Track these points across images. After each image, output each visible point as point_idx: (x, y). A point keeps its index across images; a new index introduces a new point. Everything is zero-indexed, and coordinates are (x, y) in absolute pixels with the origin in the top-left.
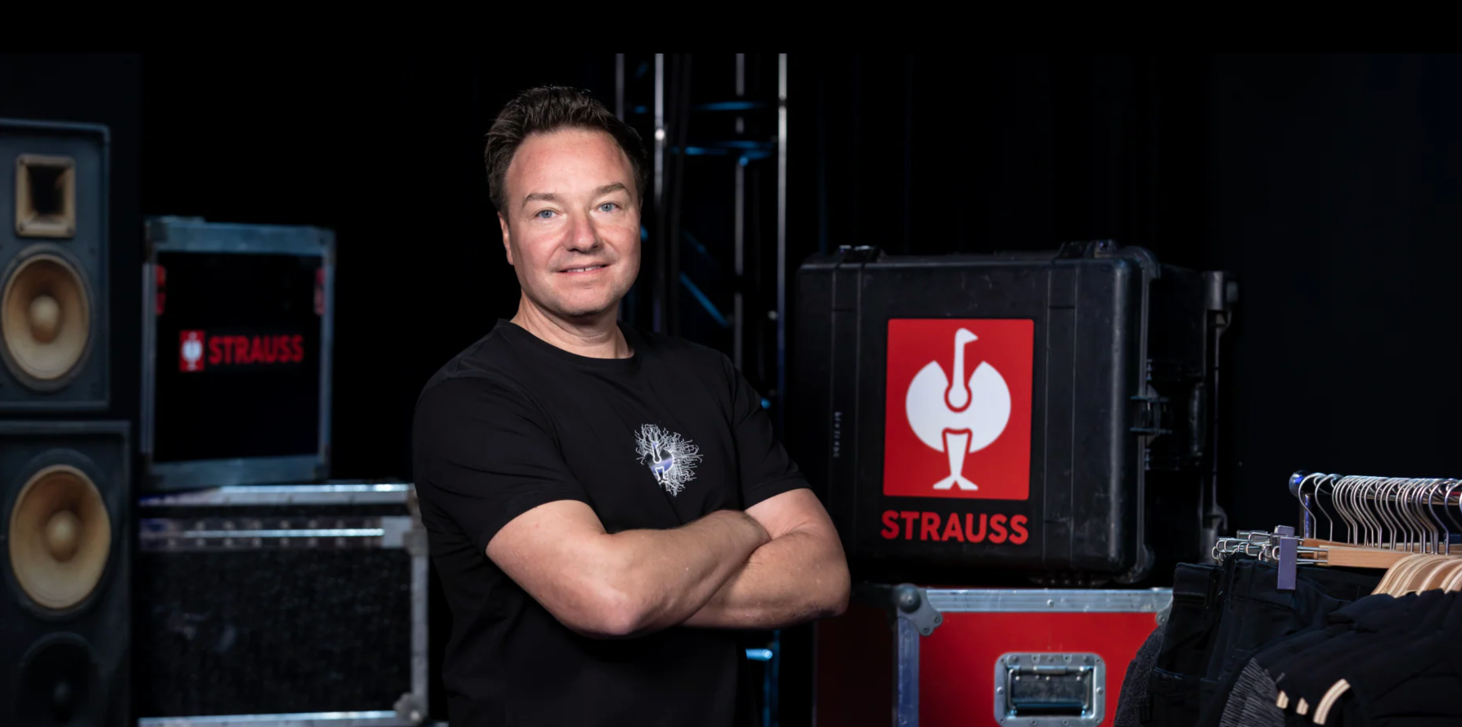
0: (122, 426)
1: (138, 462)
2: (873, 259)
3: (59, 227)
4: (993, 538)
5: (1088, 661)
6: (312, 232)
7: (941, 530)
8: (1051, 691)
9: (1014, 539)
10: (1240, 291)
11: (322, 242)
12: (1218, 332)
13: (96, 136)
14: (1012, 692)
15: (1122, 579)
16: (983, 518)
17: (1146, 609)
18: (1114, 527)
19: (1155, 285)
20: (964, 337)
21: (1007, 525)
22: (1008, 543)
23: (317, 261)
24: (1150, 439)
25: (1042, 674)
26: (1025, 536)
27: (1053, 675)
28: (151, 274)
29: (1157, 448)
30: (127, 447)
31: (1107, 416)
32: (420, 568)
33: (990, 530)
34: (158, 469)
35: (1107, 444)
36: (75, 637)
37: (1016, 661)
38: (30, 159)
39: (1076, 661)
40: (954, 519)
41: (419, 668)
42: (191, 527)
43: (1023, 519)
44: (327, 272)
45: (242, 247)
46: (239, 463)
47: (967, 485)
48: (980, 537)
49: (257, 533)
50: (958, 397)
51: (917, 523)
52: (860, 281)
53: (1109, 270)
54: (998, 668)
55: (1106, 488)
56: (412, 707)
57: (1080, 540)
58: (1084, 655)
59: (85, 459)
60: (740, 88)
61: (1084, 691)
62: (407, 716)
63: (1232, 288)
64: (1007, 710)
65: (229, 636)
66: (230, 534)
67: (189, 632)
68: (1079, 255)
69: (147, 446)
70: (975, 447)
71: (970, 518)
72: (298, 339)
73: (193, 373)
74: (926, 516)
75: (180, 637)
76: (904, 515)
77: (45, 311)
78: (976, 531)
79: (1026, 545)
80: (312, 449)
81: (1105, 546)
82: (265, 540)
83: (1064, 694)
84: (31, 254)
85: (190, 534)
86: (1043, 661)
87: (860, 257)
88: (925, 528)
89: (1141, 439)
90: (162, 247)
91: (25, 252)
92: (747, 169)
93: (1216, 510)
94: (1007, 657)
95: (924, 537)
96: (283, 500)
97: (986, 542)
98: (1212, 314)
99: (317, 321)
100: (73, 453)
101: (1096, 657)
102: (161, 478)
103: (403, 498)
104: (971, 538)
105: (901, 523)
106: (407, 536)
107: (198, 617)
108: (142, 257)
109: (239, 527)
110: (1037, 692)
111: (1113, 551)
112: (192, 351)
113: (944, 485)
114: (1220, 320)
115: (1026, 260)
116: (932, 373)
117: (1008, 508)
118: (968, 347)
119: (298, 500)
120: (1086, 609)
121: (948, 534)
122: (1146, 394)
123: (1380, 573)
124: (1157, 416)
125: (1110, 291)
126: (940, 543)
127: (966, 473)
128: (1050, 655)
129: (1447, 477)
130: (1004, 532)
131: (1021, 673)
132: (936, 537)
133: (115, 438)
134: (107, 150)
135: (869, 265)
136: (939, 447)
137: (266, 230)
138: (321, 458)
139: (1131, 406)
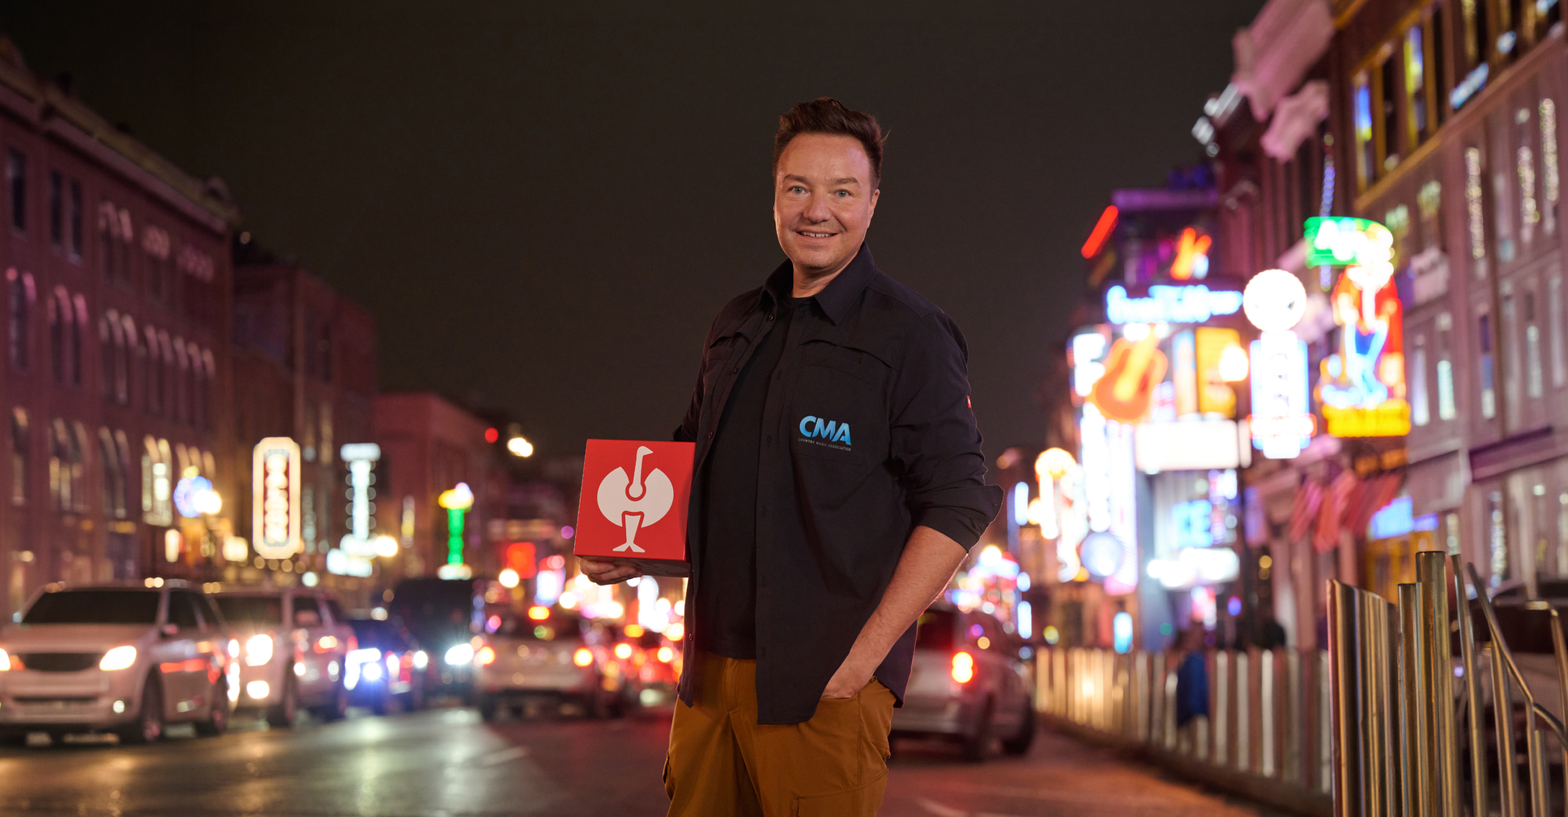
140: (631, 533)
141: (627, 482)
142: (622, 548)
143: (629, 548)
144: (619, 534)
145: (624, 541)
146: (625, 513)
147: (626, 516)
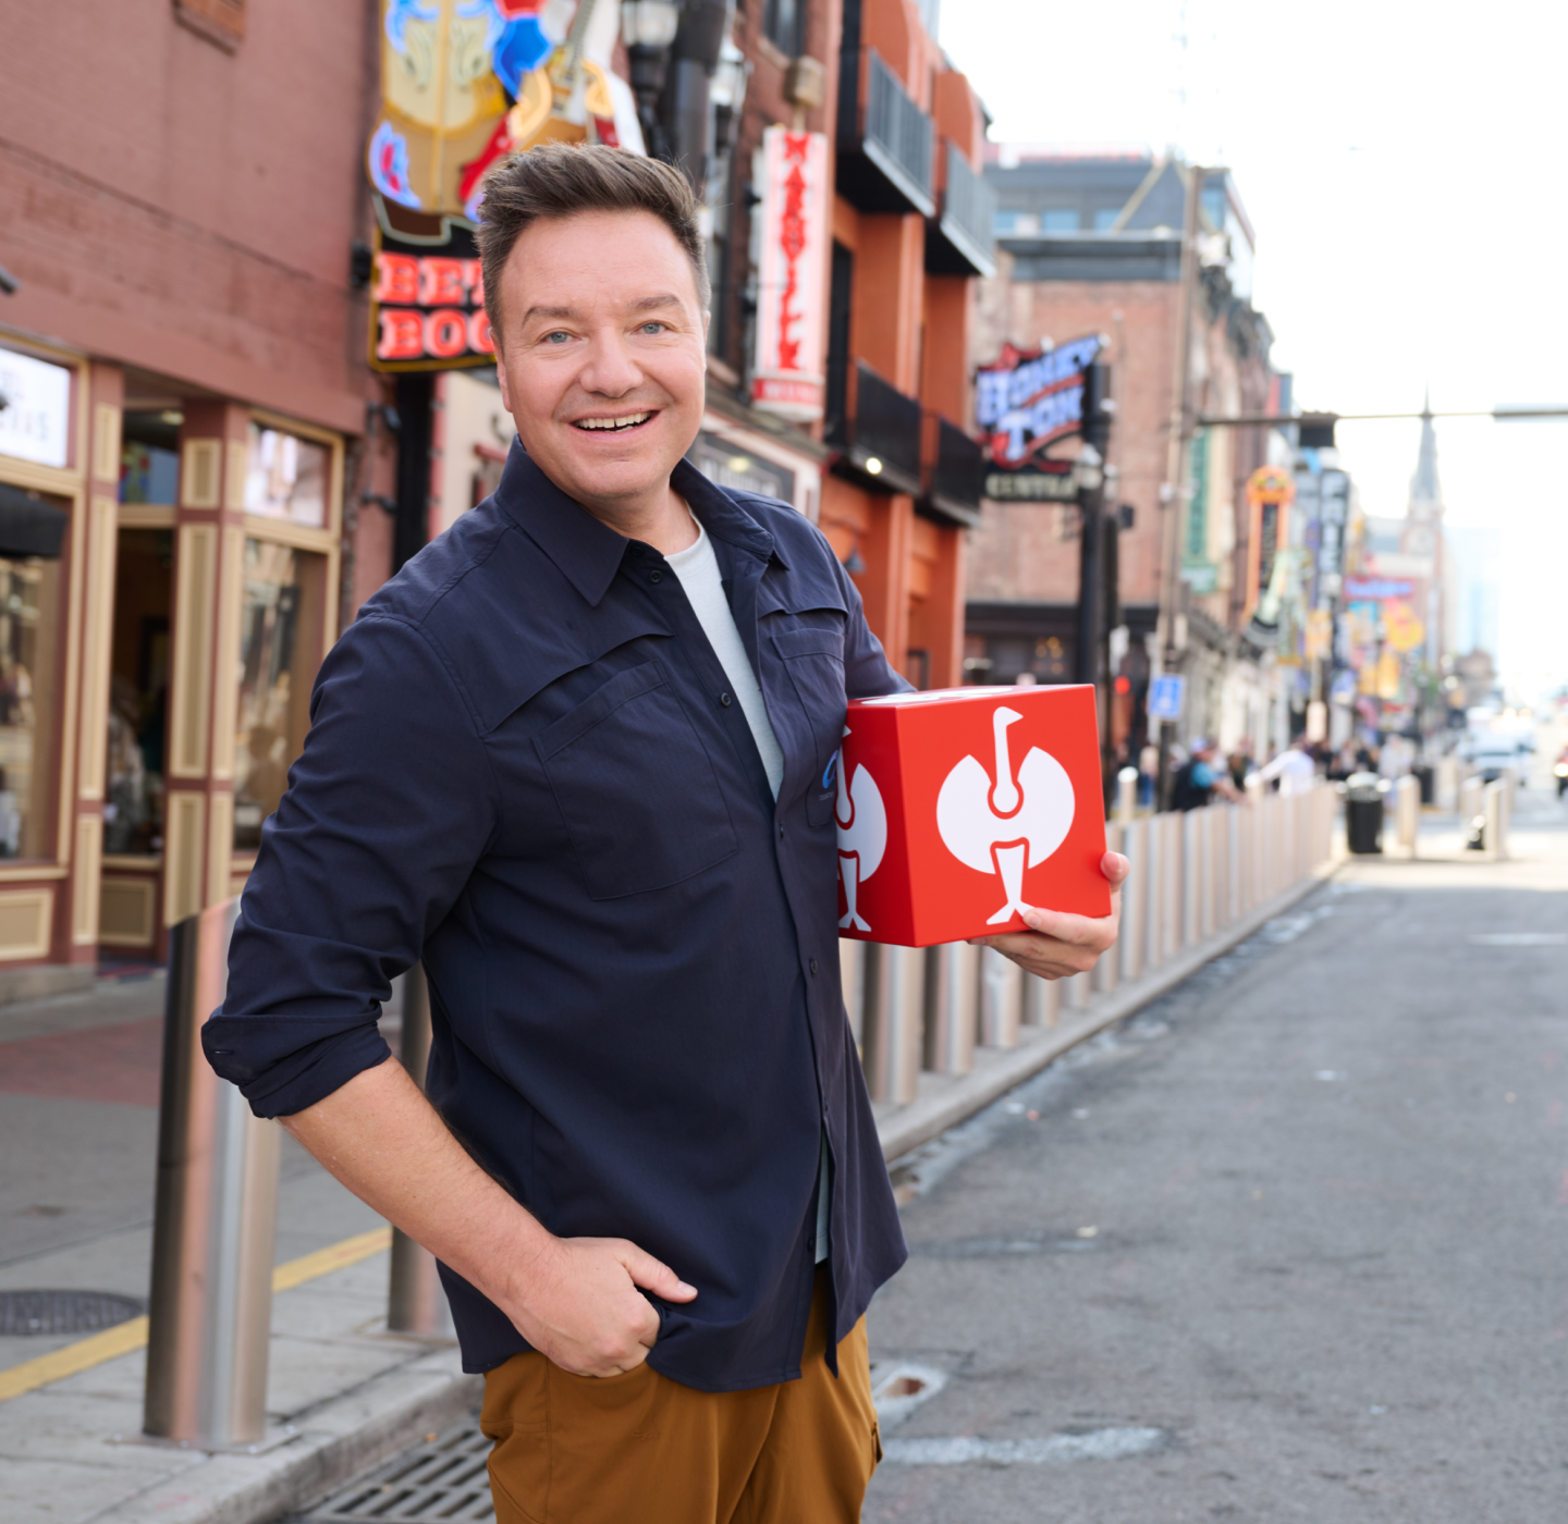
140: (1013, 884)
141: (988, 783)
142: (1001, 917)
143: (1016, 916)
144: (990, 889)
145: (1002, 901)
146: (996, 845)
147: (998, 851)
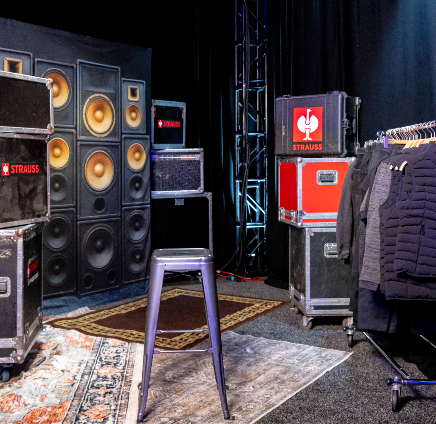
0: (148, 137)
1: (151, 143)
2: (290, 97)
3: (136, 99)
4: (315, 149)
5: (335, 172)
6: (182, 103)
7: (305, 148)
8: (328, 178)
9: (319, 149)
10: (362, 101)
11: (183, 105)
12: (358, 109)
13: (142, 83)
14: (320, 178)
15: (341, 156)
16: (313, 145)
17: (346, 161)
18: (339, 145)
19: (347, 99)
20: (309, 111)
21: (318, 146)
22: (318, 150)
23: (183, 108)
24: (346, 129)
25: (326, 174)
26: (321, 148)
27: (328, 174)
28: (153, 109)
29: (347, 130)
30: (149, 140)
31: (338, 124)
32: (202, 164)
33: (314, 147)
34: (154, 145)
35: (338, 129)
36: (139, 175)
37: (321, 172)
38: (131, 86)
39: (333, 172)
40: (307, 146)
41: (202, 182)
42: (161, 156)
43: (321, 145)
44: (184, 111)
45: (169, 105)
46: (169, 145)
47: (310, 139)
48: (313, 149)
49: (172, 157)
50: (308, 122)
51: (300, 147)
52: (288, 101)
53: (338, 96)
54: (317, 173)
55: (338, 138)
56: (201, 189)
57: (333, 149)
58: (334, 171)
59: (141, 142)
60: (258, 78)
61: (334, 177)
62: (200, 191)
63: (360, 101)
64: (319, 181)
65: (167, 177)
66: (167, 157)
67: (160, 176)
68: (331, 94)
69: (153, 141)
70: (311, 132)
71: (310, 145)
72: (179, 123)
73: (160, 128)
74: (302, 145)
75: (158, 177)
76: (297, 145)
77: (134, 115)
78: (312, 148)
79: (322, 150)
80: (182, 142)
81: (338, 149)
82: (174, 159)
83: (330, 178)
84: (131, 104)
85: (160, 158)
86: (326, 172)
87: (287, 97)
88: (302, 148)
89: (344, 129)
90: (155, 104)
91: (130, 104)
92: (259, 93)
93: (358, 143)
94: (319, 171)
95: (301, 149)
96: (177, 151)
97: (314, 150)
98: (356, 105)
99: (183, 119)
100: (139, 141)
101: (336, 171)
102: (155, 147)
103: (199, 151)
104: (311, 149)
105: (297, 147)
106: (200, 158)
107: (162, 173)
108: (151, 106)
109: (169, 156)
110: (325, 178)
111: (339, 150)
112: (160, 124)
113: (305, 139)
114: (358, 106)
115: (321, 95)
116: (302, 118)
117: (318, 143)
118: (310, 113)
119: (179, 151)
120: (334, 162)
121: (306, 148)
122: (345, 120)
123: (405, 145)
124: (347, 124)
125: (338, 100)
126: (305, 150)
127: (310, 137)
128: (327, 171)
129: (419, 123)
130: (317, 148)
131: (322, 174)
132: (304, 149)
133: (147, 139)
134: (145, 86)
135: (290, 98)
136: (304, 132)
137: (173, 102)
138: (184, 144)
139: (342, 122)
